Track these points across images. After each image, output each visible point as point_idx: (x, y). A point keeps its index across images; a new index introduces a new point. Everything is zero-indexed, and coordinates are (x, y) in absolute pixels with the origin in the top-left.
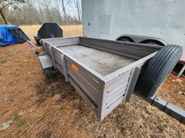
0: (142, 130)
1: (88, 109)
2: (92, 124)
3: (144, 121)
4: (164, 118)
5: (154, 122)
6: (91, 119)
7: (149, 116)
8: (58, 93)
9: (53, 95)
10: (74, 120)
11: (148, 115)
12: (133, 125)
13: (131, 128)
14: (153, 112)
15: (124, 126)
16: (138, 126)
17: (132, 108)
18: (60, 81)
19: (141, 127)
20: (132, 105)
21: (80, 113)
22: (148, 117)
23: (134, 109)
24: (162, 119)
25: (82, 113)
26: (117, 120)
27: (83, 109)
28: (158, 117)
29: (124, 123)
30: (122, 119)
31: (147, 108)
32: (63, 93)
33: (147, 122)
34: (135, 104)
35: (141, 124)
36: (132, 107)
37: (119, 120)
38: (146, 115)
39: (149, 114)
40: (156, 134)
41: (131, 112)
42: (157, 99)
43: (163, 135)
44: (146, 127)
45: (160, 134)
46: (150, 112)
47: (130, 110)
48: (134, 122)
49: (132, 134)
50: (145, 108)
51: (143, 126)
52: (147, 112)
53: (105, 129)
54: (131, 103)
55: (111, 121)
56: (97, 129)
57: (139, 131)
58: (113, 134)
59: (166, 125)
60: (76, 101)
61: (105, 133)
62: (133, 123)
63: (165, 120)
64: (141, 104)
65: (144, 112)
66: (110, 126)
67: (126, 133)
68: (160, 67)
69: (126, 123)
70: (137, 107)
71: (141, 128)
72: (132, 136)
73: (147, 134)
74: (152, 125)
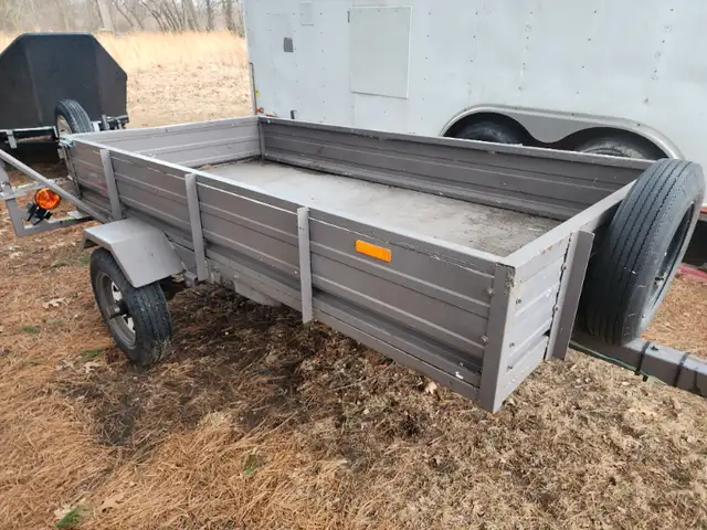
0: (617, 490)
1: (383, 452)
2: (422, 500)
3: (621, 463)
4: (689, 440)
5: (655, 458)
6: (411, 483)
7: (638, 443)
8: (217, 406)
9: (192, 419)
10: (337, 500)
11: (631, 438)
12: (583, 482)
13: (575, 490)
14: (650, 427)
15: (549, 486)
16: (601, 480)
17: (567, 425)
18: (201, 355)
19: (612, 481)
20: (563, 413)
21: (356, 471)
22: (633, 447)
23: (574, 427)
24: (683, 445)
25: (363, 468)
26: (518, 473)
27: (361, 454)
28: (670, 441)
29: (546, 479)
30: (537, 466)
31: (626, 416)
32: (242, 405)
33: (631, 464)
34: (578, 408)
35: (612, 471)
36: (566, 419)
37: (525, 473)
38: (626, 442)
39: (637, 436)
40: (667, 495)
41: (566, 439)
42: (654, 348)
43: (692, 494)
44: (631, 480)
45: (680, 492)
46: (638, 427)
47: (560, 432)
48: (583, 469)
49: (583, 507)
50: (620, 418)
51: (618, 478)
52: (628, 431)
53: (477, 508)
54: (562, 406)
55: (496, 480)
56: (445, 514)
57: (606, 495)
58: (514, 519)
59: (698, 461)
60: (319, 426)
61: (481, 521)
62: (582, 475)
63: (692, 446)
64: (599, 406)
65: (615, 433)
66: (495, 497)
67: (562, 508)
68: (646, 227)
69: (556, 478)
70: (586, 419)
71: (614, 484)
72: (584, 513)
73: (638, 501)
74: (652, 469)
